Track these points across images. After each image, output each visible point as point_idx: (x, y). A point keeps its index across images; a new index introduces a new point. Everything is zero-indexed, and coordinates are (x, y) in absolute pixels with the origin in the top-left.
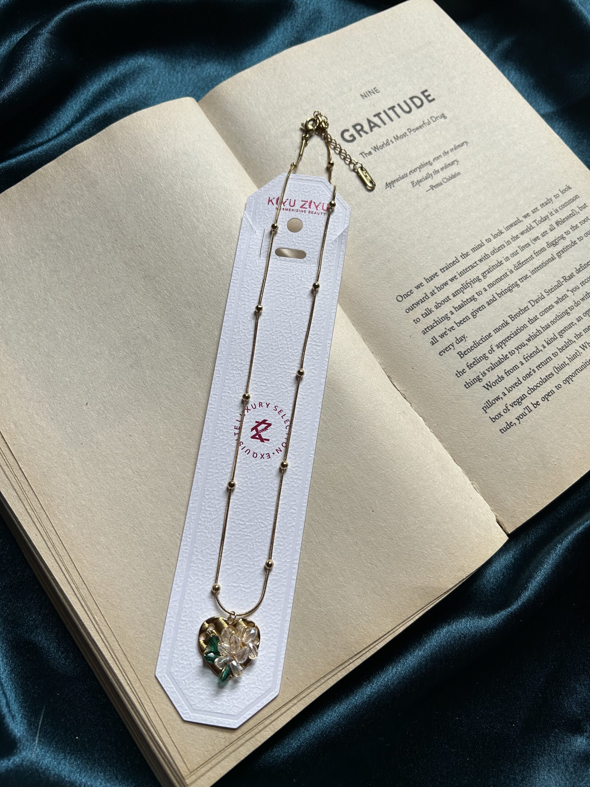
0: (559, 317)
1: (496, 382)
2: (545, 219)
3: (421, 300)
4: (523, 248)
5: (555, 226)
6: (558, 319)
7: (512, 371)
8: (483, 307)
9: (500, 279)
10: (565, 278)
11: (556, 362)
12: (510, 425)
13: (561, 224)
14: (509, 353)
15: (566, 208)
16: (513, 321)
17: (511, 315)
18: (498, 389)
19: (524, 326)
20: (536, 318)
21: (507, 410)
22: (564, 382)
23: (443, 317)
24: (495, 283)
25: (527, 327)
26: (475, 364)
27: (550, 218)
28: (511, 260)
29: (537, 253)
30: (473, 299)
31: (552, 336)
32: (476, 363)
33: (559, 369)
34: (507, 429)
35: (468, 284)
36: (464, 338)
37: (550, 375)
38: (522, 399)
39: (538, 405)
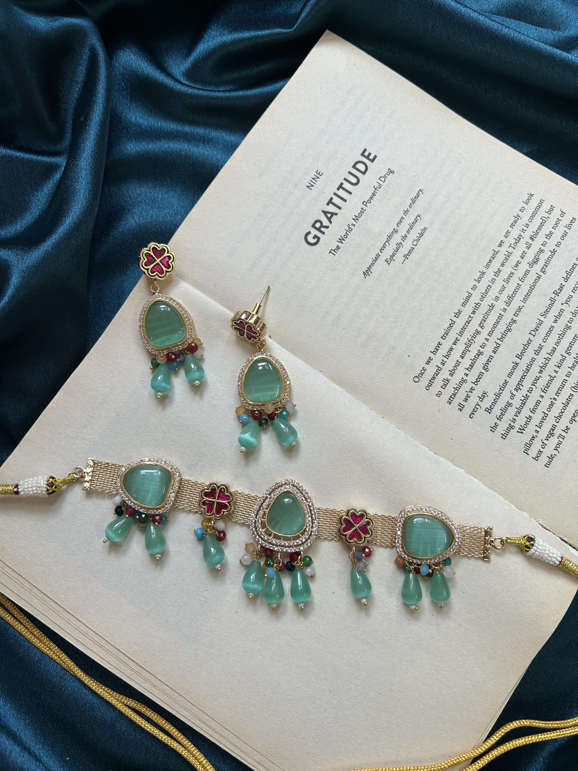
0: (562, 336)
1: (527, 424)
2: (519, 239)
3: (435, 373)
4: (507, 281)
5: (530, 241)
7: (536, 408)
8: (491, 357)
9: (497, 322)
10: (555, 292)
11: (572, 381)
12: (551, 458)
13: (535, 238)
14: (528, 391)
15: (535, 218)
16: (521, 359)
17: (518, 355)
18: (531, 430)
19: (532, 360)
20: (541, 347)
21: (544, 445)
23: (460, 382)
24: (493, 329)
25: (535, 359)
26: (503, 414)
27: (523, 236)
28: (501, 298)
29: (522, 280)
30: (480, 353)
31: (561, 358)
32: (503, 412)
33: (576, 387)
34: (550, 462)
35: (471, 341)
36: (486, 394)
37: (570, 396)
38: (553, 430)
39: (569, 429)
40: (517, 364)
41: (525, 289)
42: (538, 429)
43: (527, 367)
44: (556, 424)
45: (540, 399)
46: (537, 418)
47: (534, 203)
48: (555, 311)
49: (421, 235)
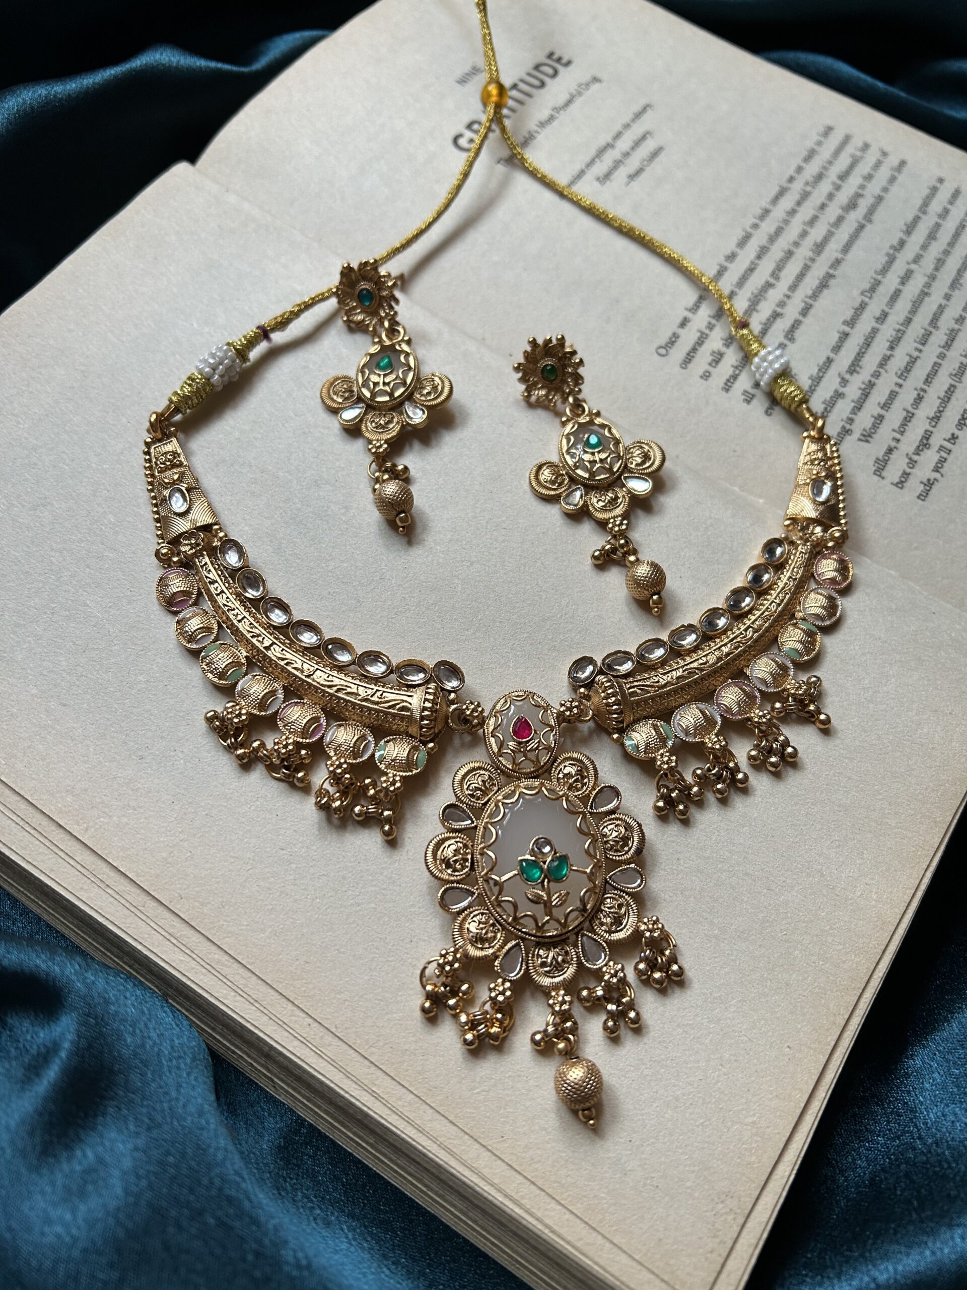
1: (875, 427)
2: (820, 177)
3: (697, 342)
4: (810, 224)
6: (917, 305)
7: (890, 402)
8: (797, 322)
9: (801, 276)
10: (894, 248)
11: (950, 366)
12: (929, 484)
13: (847, 178)
14: (872, 376)
15: (840, 155)
16: (852, 328)
18: (885, 435)
19: (872, 330)
20: (885, 314)
21: (912, 463)
24: (797, 283)
25: (879, 329)
26: (828, 410)
28: (803, 244)
29: (834, 226)
30: (776, 316)
31: (923, 331)
33: (958, 376)
34: (927, 492)
35: (759, 297)
37: (949, 389)
38: (928, 439)
39: (957, 438)
40: (847, 335)
41: (843, 234)
42: (898, 436)
43: (866, 340)
44: (931, 429)
45: (897, 389)
46: (894, 417)
47: (836, 137)
48: (899, 268)
49: (655, 154)
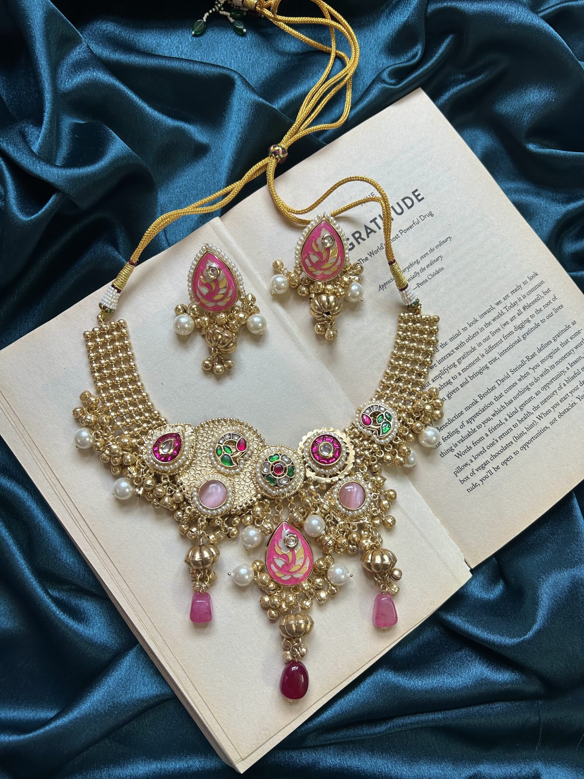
0: (521, 393)
1: (465, 452)
2: (514, 304)
5: (522, 310)
6: (520, 394)
7: (478, 442)
9: (473, 363)
11: (516, 432)
12: (475, 486)
15: (532, 293)
17: (481, 395)
18: (466, 458)
19: (490, 403)
20: (501, 396)
21: (473, 473)
22: (522, 448)
26: (449, 437)
27: (518, 303)
28: (483, 345)
29: (505, 337)
30: (449, 383)
31: (514, 410)
33: (517, 438)
37: (509, 443)
38: (486, 465)
39: (499, 469)
40: (477, 402)
41: (505, 345)
42: (473, 459)
43: (484, 407)
44: (490, 461)
45: (485, 437)
46: (477, 450)
47: (536, 281)
48: (521, 372)
49: (438, 272)
